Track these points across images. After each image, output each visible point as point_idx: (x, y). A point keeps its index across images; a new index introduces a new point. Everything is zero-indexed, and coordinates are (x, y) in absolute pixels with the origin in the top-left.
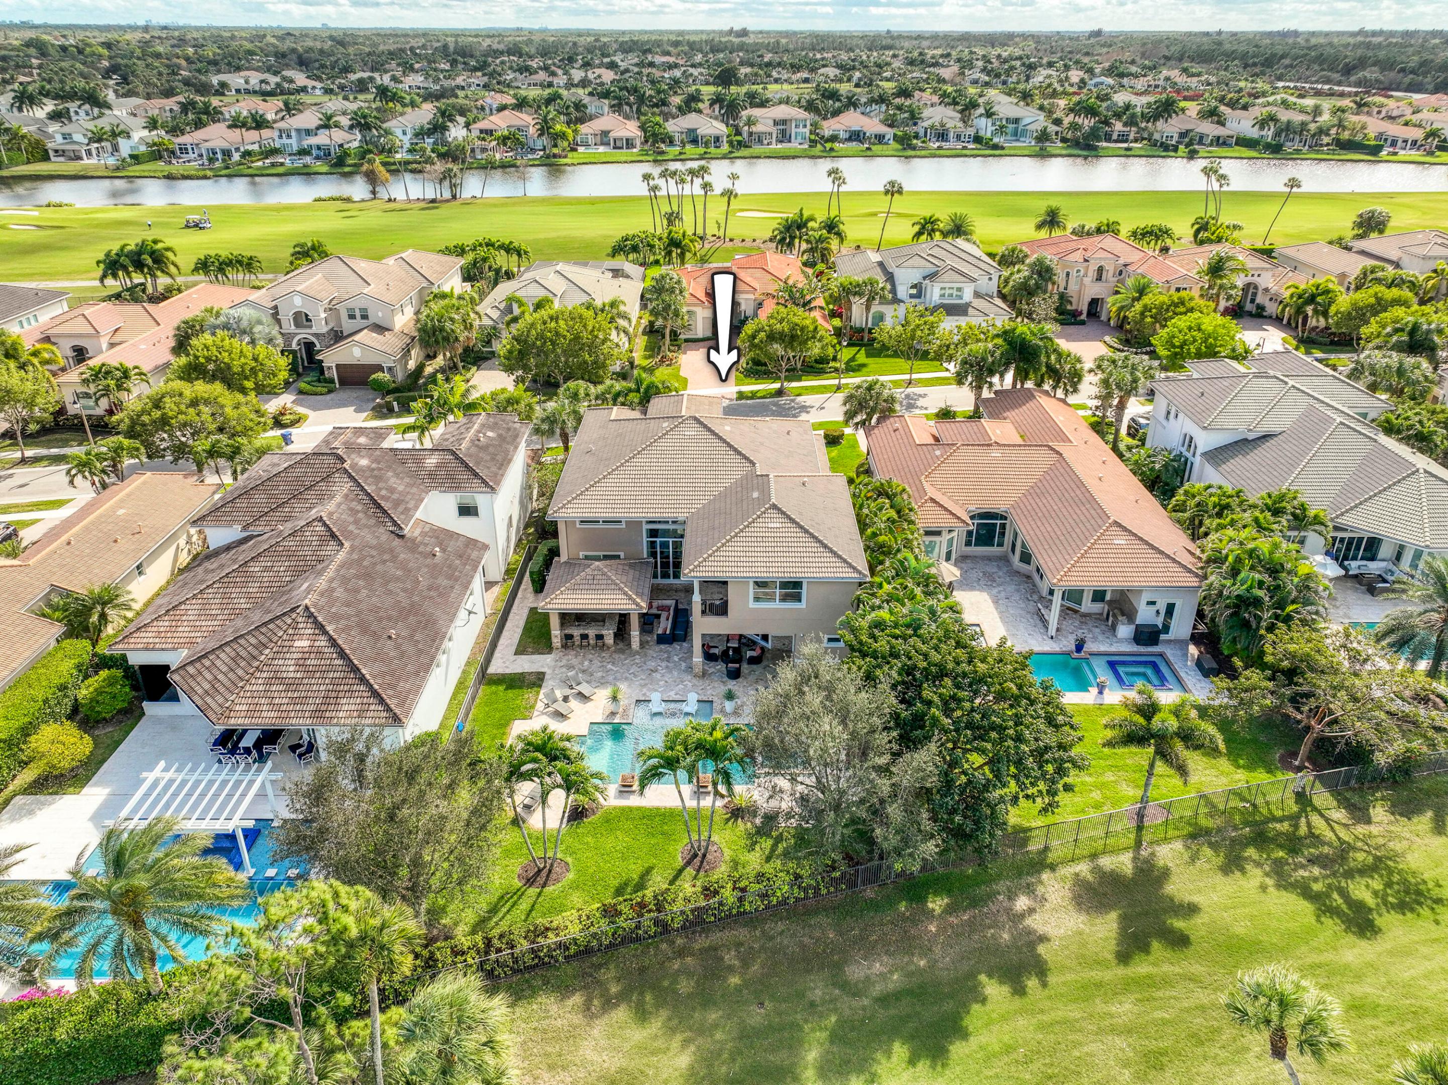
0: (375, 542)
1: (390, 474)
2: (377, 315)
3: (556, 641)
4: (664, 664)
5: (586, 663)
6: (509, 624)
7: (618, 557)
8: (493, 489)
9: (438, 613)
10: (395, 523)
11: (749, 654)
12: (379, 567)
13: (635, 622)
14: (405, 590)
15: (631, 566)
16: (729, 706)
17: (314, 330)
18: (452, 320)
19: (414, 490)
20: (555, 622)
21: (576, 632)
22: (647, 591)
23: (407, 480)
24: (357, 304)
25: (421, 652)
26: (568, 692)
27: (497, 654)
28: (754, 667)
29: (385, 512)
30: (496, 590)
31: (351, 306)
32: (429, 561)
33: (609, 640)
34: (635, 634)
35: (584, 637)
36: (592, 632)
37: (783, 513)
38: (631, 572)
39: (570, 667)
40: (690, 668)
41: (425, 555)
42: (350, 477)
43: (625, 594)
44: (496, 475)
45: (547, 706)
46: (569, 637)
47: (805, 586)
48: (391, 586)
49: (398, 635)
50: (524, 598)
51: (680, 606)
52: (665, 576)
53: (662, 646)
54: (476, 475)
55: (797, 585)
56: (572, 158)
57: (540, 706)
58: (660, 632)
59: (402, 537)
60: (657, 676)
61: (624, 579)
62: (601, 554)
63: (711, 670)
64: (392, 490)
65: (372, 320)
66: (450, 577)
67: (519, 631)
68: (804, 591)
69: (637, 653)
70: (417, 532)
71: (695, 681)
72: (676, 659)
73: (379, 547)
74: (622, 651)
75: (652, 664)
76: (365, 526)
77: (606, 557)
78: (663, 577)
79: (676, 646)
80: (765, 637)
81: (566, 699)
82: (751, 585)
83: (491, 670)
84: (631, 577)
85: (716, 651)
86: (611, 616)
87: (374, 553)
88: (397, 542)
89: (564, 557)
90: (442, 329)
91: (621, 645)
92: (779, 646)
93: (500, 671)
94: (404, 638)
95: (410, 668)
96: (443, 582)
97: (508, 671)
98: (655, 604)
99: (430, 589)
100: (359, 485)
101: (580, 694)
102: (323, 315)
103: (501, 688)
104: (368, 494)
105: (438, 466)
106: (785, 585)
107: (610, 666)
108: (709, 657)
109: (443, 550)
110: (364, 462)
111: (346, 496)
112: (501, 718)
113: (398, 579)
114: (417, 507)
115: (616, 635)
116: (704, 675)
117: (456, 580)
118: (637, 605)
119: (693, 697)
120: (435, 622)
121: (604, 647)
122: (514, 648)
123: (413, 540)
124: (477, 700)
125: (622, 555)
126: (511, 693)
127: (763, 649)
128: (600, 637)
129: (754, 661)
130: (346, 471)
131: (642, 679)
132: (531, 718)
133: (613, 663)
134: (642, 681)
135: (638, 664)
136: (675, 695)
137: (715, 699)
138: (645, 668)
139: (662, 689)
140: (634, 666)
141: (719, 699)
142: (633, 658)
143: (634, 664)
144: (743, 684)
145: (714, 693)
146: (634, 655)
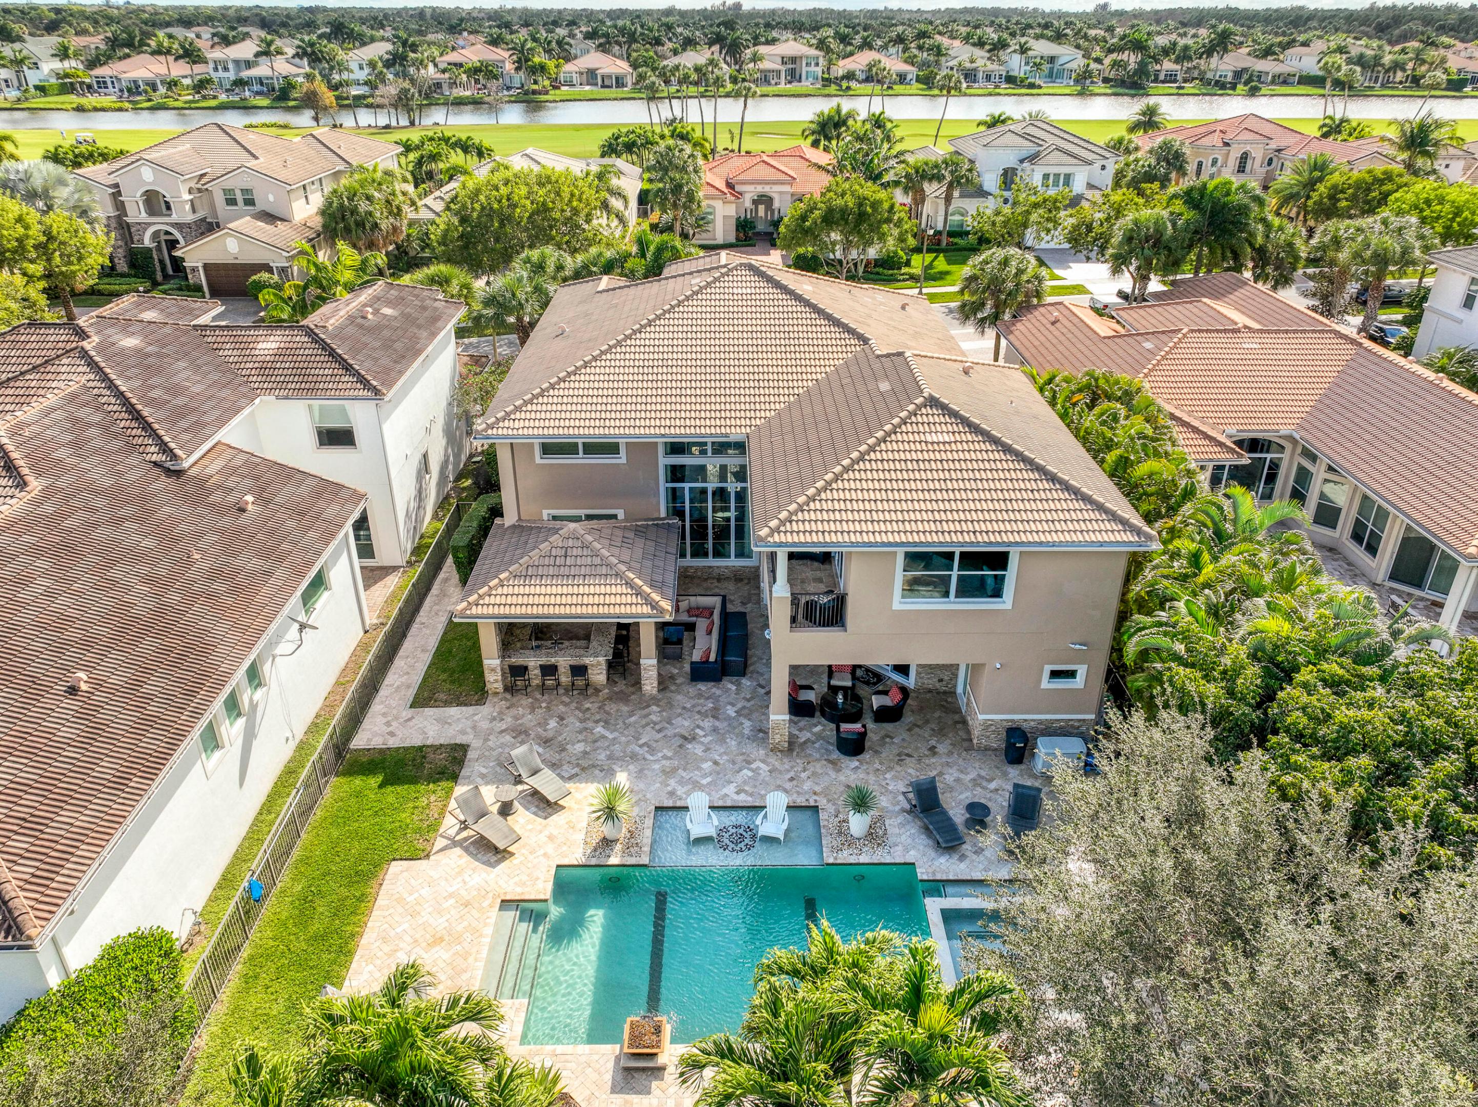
0: (108, 482)
1: (182, 364)
2: (267, 199)
3: (494, 678)
4: (707, 723)
5: (553, 724)
6: (408, 645)
7: (614, 517)
8: (377, 392)
9: (221, 629)
10: (164, 448)
11: (877, 701)
12: (102, 533)
13: (648, 641)
14: (149, 580)
15: (640, 532)
16: (857, 823)
17: (175, 217)
18: (369, 198)
19: (225, 393)
20: (489, 642)
21: (533, 661)
22: (671, 579)
23: (215, 376)
24: (236, 183)
25: (150, 722)
26: (511, 792)
27: (377, 707)
28: (889, 727)
29: (147, 427)
30: (392, 582)
31: (228, 185)
32: (226, 521)
33: (598, 675)
34: (649, 663)
35: (549, 670)
36: (563, 661)
37: (954, 414)
38: (640, 543)
39: (520, 733)
40: (761, 733)
41: (219, 510)
42: (92, 363)
43: (629, 584)
44: (387, 371)
45: (464, 825)
46: (519, 671)
47: (1013, 563)
48: (115, 573)
49: (98, 685)
50: (443, 594)
51: (731, 608)
52: (699, 552)
53: (702, 686)
54: (348, 368)
55: (999, 560)
56: (553, 95)
57: (450, 825)
58: (697, 656)
59: (179, 473)
60: (696, 749)
61: (626, 556)
62: (582, 512)
63: (804, 736)
64: (175, 390)
65: (260, 206)
66: (266, 553)
67: (427, 658)
68: (1011, 574)
69: (654, 700)
70: (214, 467)
71: (774, 760)
72: (731, 712)
73: (116, 494)
74: (622, 697)
75: (683, 724)
76: (96, 451)
77: (589, 517)
78: (694, 555)
79: (729, 684)
80: (903, 669)
81: (506, 810)
82: (900, 561)
83: (359, 741)
84: (638, 552)
85: (810, 696)
86: (601, 628)
87: (99, 503)
88: (164, 482)
89: (510, 518)
90: (354, 211)
91: (621, 686)
92: (931, 682)
93: (377, 742)
94: (114, 691)
95: (106, 768)
96: (250, 562)
97: (393, 743)
98: (684, 605)
99: (214, 575)
100: (105, 378)
101: (535, 793)
102: (187, 197)
103: (374, 781)
104: (120, 395)
105: (279, 354)
106: (971, 559)
107: (599, 729)
108: (799, 709)
109: (263, 500)
110: (130, 342)
111: (73, 397)
112: (361, 859)
113: (138, 557)
114: (222, 422)
115: (611, 666)
116: (792, 747)
117: (281, 559)
118: (654, 605)
119: (777, 802)
120: (206, 650)
121: (587, 690)
122: (411, 693)
123: (201, 482)
124: (318, 813)
125: (621, 514)
126: (392, 794)
127: (904, 690)
128: (579, 671)
129: (887, 715)
130: (84, 354)
131: (665, 757)
132: (427, 856)
133: (606, 722)
134: (666, 763)
135: (655, 724)
136: (738, 793)
137: (822, 802)
138: (670, 732)
139: (709, 779)
140: (648, 728)
141: (829, 801)
142: (646, 711)
143: (647, 724)
144: (877, 766)
145: (817, 789)
146: (648, 706)
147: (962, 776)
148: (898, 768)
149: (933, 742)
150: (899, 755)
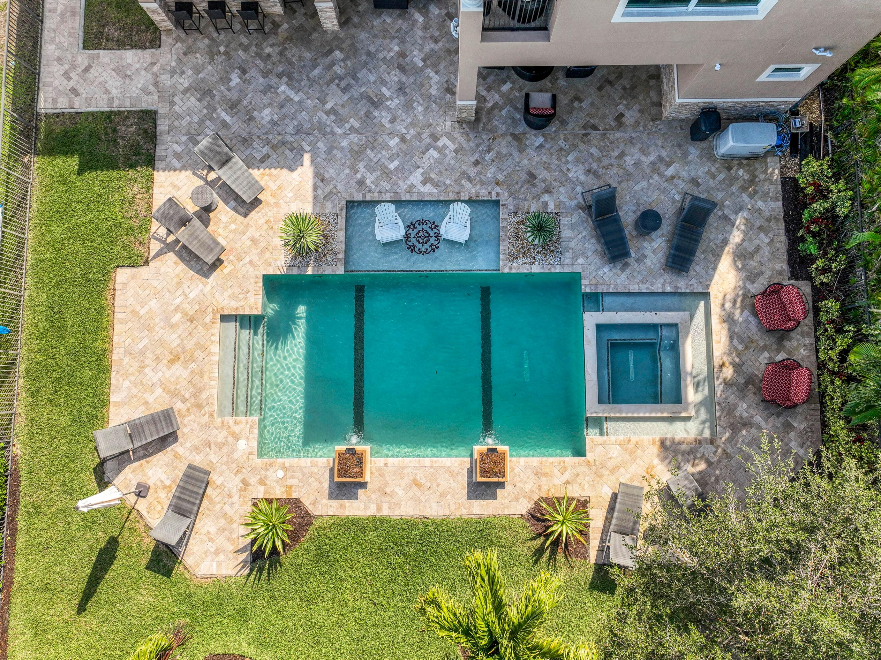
4: (393, 78)
5: (235, 79)
28: (579, 83)
40: (448, 94)
53: (387, 18)
60: (383, 118)
69: (335, 42)
71: (460, 136)
72: (418, 59)
74: (302, 37)
75: (368, 80)
91: (298, 18)
97: (79, 106)
107: (283, 88)
116: (479, 117)
131: (353, 130)
132: (147, 263)
133: (290, 78)
134: (354, 138)
135: (341, 79)
136: (424, 183)
137: (504, 196)
138: (355, 93)
139: (396, 163)
140: (333, 86)
141: (510, 194)
142: (329, 59)
143: (332, 80)
144: (561, 143)
145: (500, 177)
146: (331, 51)
147: (643, 158)
148: (582, 147)
149: (621, 108)
150: (585, 127)
